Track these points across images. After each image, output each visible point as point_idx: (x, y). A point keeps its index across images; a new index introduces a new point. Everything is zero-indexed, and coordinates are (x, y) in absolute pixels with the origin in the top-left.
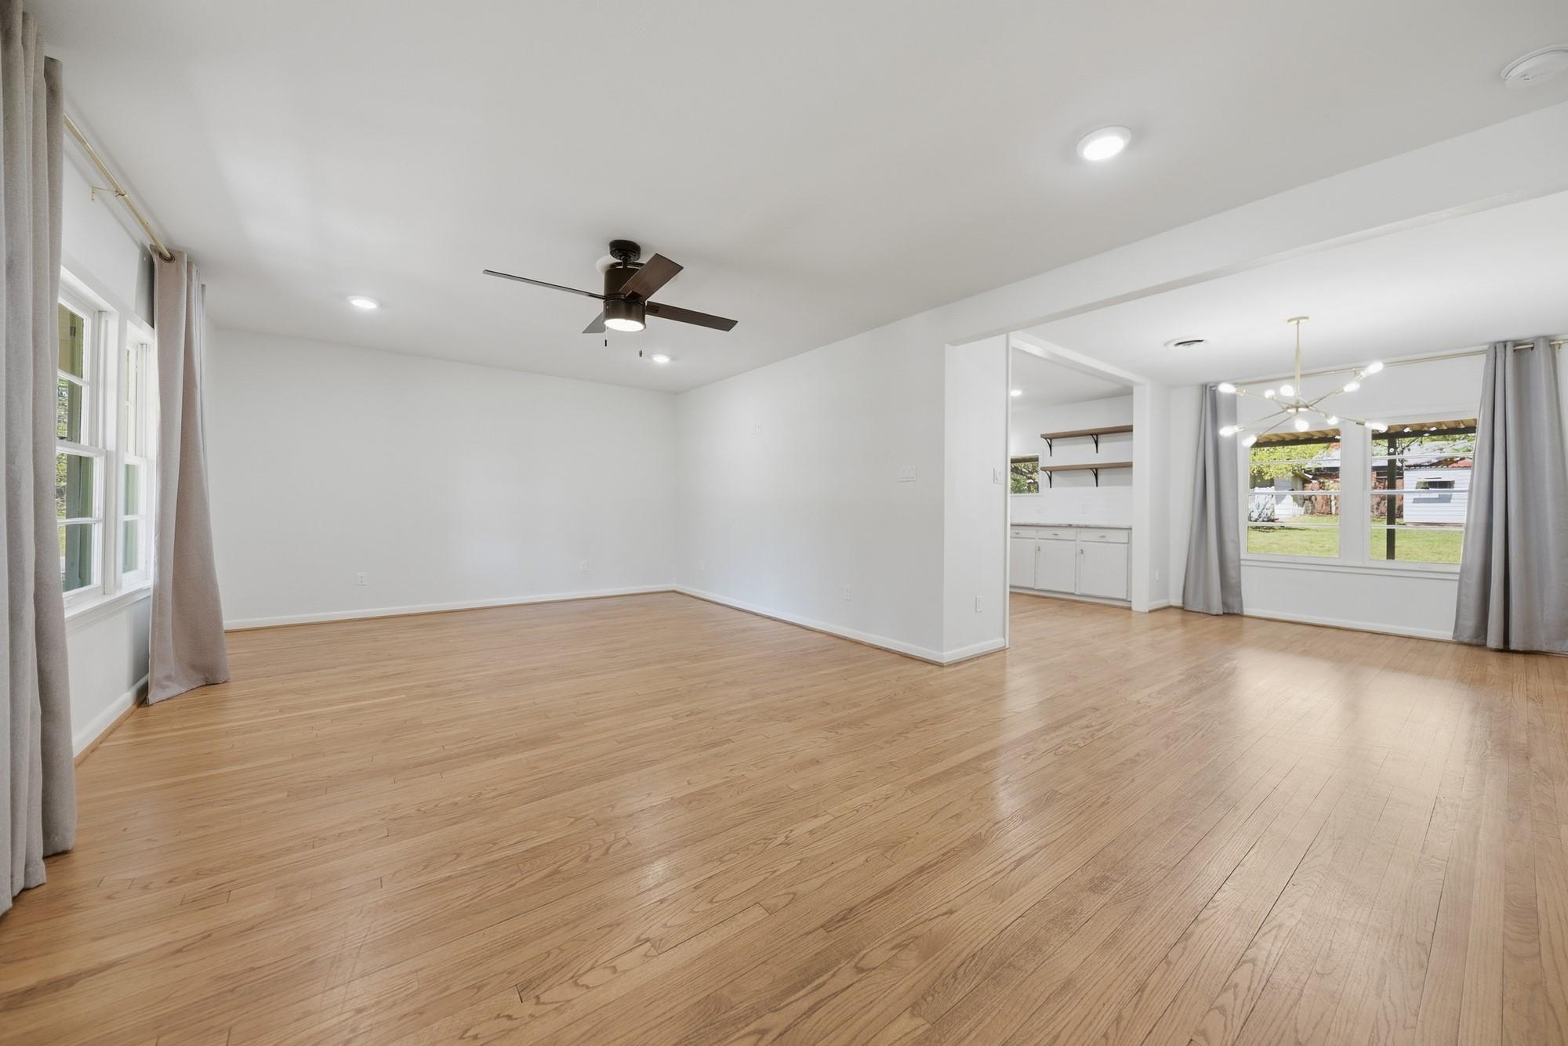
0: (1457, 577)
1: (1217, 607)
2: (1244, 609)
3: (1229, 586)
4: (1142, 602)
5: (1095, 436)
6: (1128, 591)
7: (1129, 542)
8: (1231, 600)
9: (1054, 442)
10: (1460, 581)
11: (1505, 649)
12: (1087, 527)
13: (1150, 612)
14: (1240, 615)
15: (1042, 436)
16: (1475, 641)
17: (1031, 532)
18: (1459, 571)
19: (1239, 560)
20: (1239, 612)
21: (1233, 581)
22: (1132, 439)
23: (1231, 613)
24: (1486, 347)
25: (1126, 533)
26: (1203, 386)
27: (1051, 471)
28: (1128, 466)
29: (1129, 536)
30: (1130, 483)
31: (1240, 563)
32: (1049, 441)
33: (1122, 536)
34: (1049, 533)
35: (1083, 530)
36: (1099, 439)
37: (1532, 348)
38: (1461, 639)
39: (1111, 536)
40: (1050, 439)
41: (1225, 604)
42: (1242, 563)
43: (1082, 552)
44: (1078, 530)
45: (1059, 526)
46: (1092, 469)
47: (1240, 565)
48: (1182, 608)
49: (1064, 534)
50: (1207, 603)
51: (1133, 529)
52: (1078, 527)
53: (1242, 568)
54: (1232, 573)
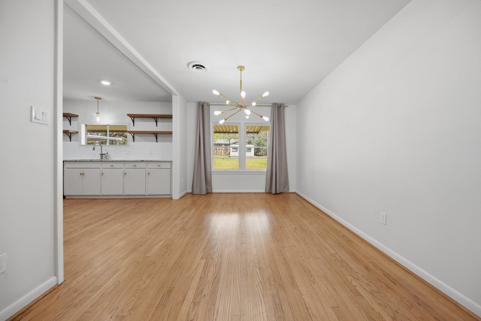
0: (265, 173)
1: (204, 192)
2: (213, 190)
3: (208, 182)
4: (176, 196)
5: (156, 119)
6: (171, 190)
7: (171, 168)
8: (209, 188)
9: (136, 120)
10: (266, 174)
11: (276, 194)
12: (151, 161)
13: (180, 198)
14: (212, 193)
15: (128, 115)
16: (269, 192)
17: (121, 165)
18: (266, 171)
19: (211, 172)
20: (211, 192)
21: (209, 180)
22: (172, 122)
23: (209, 193)
24: (271, 105)
25: (169, 164)
26: (199, 103)
27: (134, 133)
28: (170, 133)
29: (171, 165)
30: (171, 141)
31: (211, 173)
32: (133, 118)
33: (168, 165)
34: (131, 165)
35: (149, 163)
36: (158, 121)
37: (280, 107)
38: (267, 192)
39: (163, 165)
40: (134, 117)
41: (207, 189)
42: (212, 173)
43: (149, 174)
44: (147, 163)
45: (137, 161)
46: (154, 134)
47: (211, 174)
48: (192, 193)
49: (139, 165)
50: (201, 190)
51: (173, 162)
52: (147, 161)
53: (212, 175)
54: (209, 177)
